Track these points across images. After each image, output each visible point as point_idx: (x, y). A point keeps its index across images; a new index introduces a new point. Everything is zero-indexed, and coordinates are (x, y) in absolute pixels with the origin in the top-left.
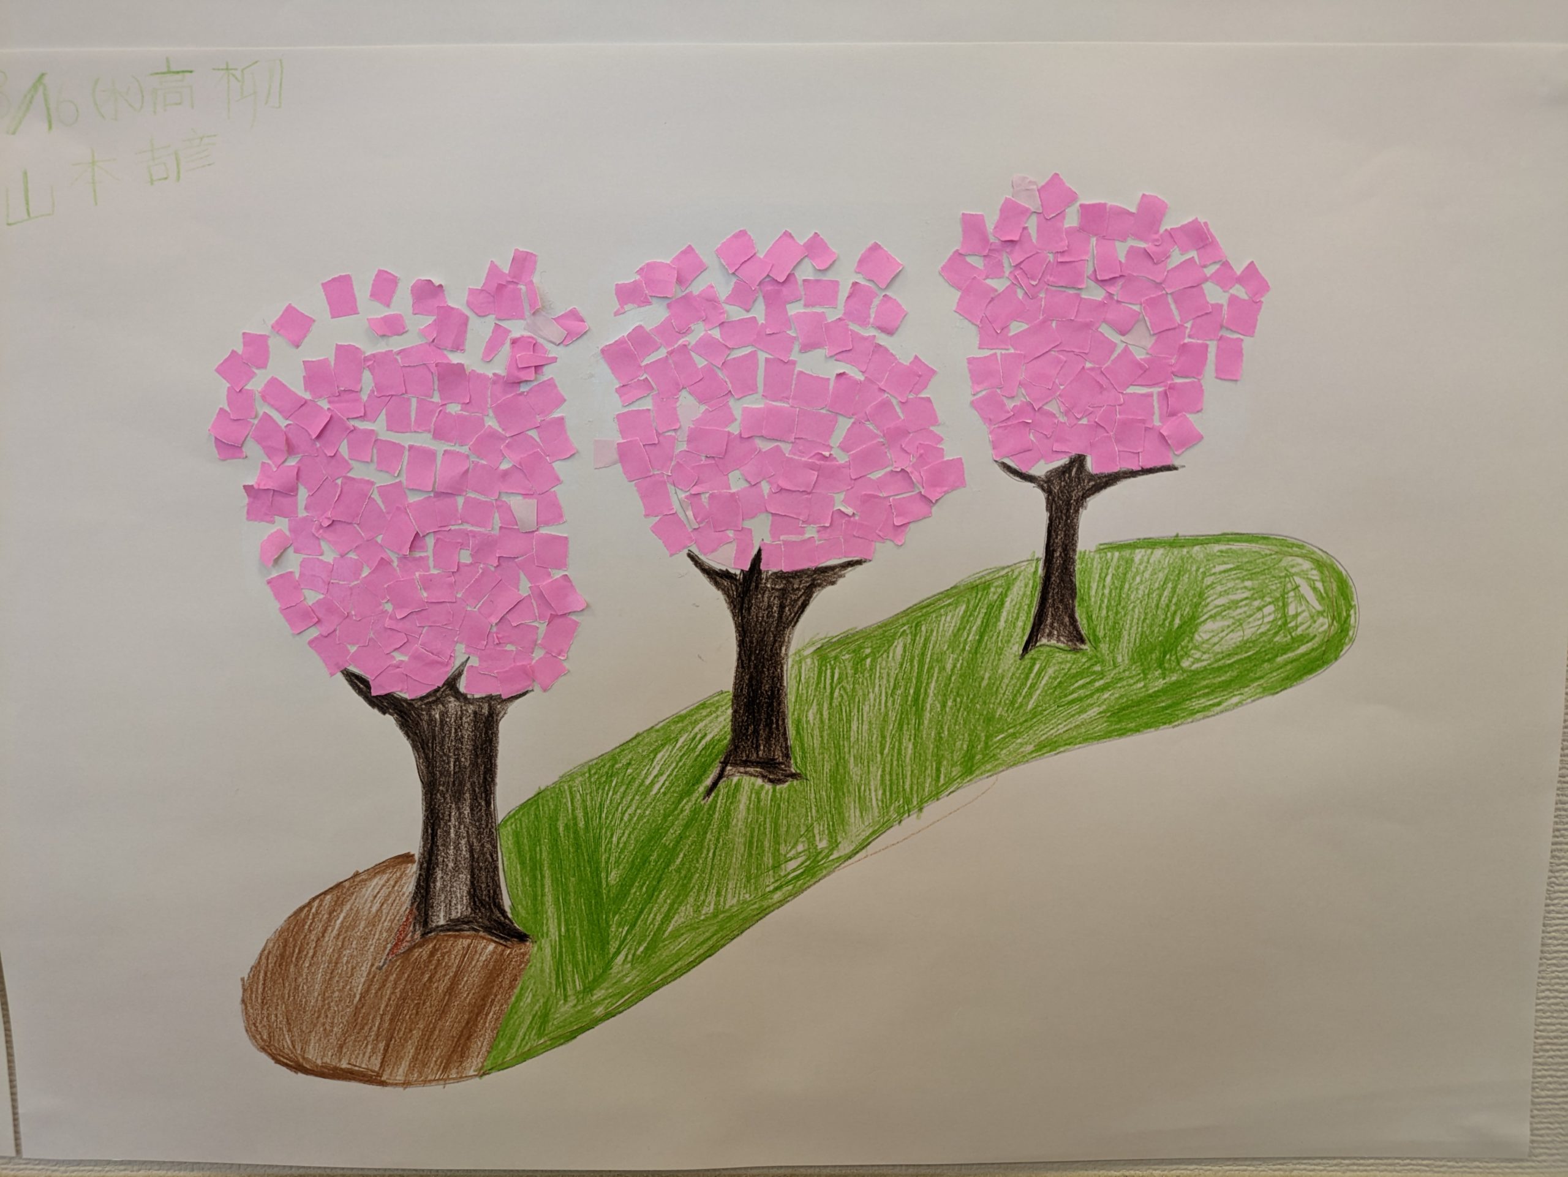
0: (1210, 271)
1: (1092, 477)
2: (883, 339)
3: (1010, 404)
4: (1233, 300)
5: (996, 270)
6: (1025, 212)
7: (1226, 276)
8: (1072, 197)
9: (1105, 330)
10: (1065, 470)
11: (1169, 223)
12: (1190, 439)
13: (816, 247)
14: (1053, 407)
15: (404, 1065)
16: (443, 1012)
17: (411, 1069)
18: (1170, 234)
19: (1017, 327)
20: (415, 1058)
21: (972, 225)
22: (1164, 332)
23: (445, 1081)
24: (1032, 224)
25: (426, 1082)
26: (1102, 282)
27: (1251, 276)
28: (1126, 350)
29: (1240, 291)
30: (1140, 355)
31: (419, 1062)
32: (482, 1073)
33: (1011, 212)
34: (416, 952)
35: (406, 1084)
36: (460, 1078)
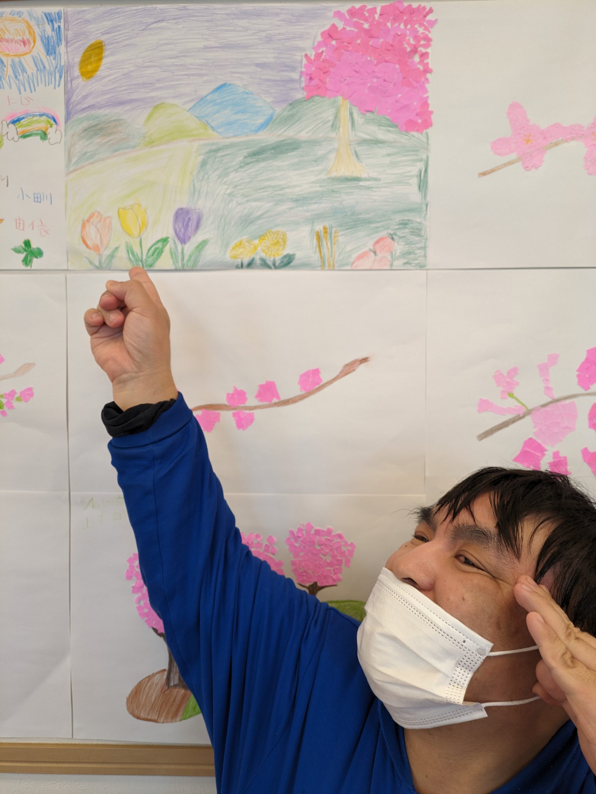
0: (343, 543)
1: (318, 587)
2: (272, 556)
3: (300, 571)
4: (348, 550)
5: (296, 541)
6: (303, 530)
7: (346, 544)
8: (312, 527)
9: (321, 555)
10: (312, 586)
11: (333, 534)
12: (339, 580)
13: (258, 536)
14: (310, 572)
15: (163, 718)
16: (172, 705)
17: (164, 719)
18: (334, 536)
19: (302, 554)
20: (165, 716)
21: (292, 532)
22: (334, 557)
23: (172, 722)
24: (304, 532)
25: (167, 722)
26: (320, 545)
27: (352, 544)
28: (325, 560)
29: (349, 548)
30: (328, 561)
31: (166, 717)
32: (181, 720)
33: (300, 530)
34: (166, 692)
35: (163, 722)
36: (176, 721)
